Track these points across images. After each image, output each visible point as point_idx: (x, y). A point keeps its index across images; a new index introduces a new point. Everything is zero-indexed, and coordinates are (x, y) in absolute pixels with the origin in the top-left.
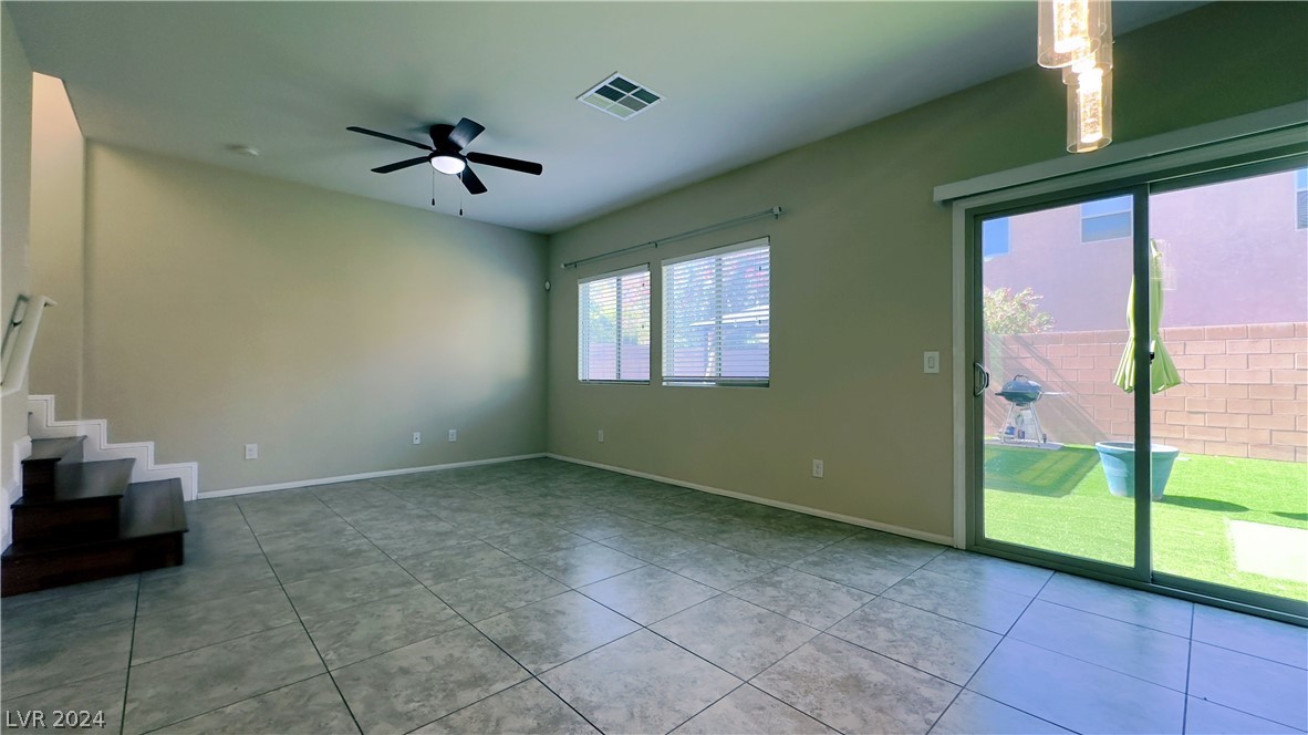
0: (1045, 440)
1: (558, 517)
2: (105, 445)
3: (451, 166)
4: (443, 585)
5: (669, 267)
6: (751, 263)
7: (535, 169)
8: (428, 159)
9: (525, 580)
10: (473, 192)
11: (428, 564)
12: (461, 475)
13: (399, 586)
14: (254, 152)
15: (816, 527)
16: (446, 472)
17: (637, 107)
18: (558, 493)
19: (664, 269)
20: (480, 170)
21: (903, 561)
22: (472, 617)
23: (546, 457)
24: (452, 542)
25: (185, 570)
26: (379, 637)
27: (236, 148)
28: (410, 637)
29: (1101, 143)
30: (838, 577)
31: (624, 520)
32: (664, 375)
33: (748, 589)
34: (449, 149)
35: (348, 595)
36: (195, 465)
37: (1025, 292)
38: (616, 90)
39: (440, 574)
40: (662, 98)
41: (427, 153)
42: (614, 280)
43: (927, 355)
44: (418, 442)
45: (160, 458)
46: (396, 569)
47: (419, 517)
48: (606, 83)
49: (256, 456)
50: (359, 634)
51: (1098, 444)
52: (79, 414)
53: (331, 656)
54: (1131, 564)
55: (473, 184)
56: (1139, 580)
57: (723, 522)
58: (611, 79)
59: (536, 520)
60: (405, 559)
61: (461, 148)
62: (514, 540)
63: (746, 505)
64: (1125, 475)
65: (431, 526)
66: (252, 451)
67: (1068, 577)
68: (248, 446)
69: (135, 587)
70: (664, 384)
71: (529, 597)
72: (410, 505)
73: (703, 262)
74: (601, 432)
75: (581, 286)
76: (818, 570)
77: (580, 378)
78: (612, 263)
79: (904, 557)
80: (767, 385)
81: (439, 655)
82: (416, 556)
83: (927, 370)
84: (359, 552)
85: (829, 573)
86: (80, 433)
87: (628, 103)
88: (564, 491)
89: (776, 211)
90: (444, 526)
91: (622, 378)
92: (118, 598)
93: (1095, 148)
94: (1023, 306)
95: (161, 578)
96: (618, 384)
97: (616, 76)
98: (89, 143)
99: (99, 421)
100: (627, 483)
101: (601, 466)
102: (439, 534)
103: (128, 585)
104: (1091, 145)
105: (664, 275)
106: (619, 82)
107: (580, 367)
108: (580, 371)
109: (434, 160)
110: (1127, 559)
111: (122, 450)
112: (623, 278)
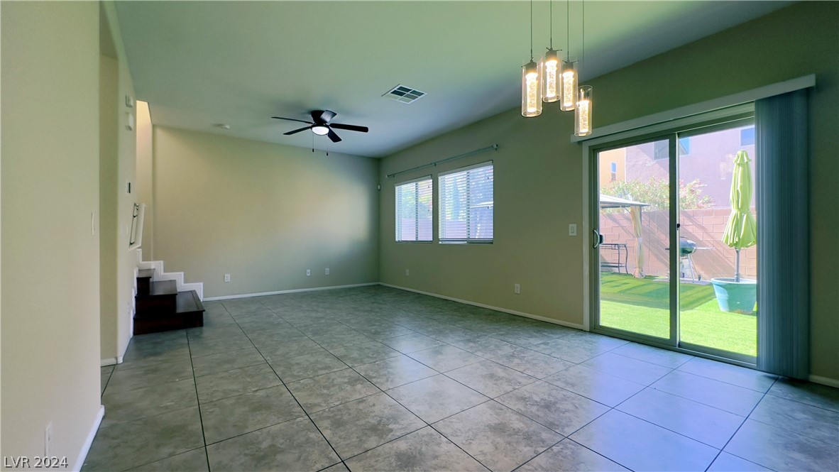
0: (700, 278)
1: (377, 312)
2: (162, 273)
3: (323, 131)
4: (316, 337)
5: (443, 177)
6: (483, 175)
7: (365, 130)
8: (311, 127)
9: (354, 336)
10: (334, 141)
11: (310, 329)
12: (331, 292)
13: (296, 337)
14: (228, 127)
15: (514, 320)
16: (323, 292)
17: (414, 98)
18: (381, 302)
19: (440, 178)
20: (337, 131)
21: (551, 335)
22: (328, 348)
23: (379, 285)
24: (323, 321)
25: (204, 328)
26: (288, 353)
27: (220, 125)
28: (301, 354)
29: (587, 133)
30: (510, 340)
31: (411, 314)
32: (440, 237)
33: (461, 343)
34: (320, 123)
35: (276, 339)
36: (202, 284)
37: (695, 182)
38: (400, 92)
39: (315, 333)
40: (426, 94)
41: (310, 125)
42: (414, 184)
43: (570, 225)
44: (309, 275)
45: (186, 281)
46: (296, 331)
47: (308, 311)
48: (395, 89)
49: (229, 280)
50: (278, 353)
51: (713, 279)
52: (152, 258)
53: (268, 358)
54: (668, 337)
55: (334, 138)
56: (670, 345)
57: (463, 317)
58: (398, 87)
59: (366, 314)
60: (301, 327)
61: (326, 122)
62: (353, 321)
63: (482, 309)
64: (727, 298)
65: (314, 314)
66: (228, 277)
67: (637, 344)
68: (226, 275)
69: (185, 334)
70: (440, 243)
71: (355, 343)
72: (304, 306)
73: (458, 174)
74: (407, 271)
75: (397, 188)
76: (502, 337)
77: (397, 240)
78: (414, 174)
79: (552, 333)
80: (492, 243)
81: (312, 360)
82: (305, 326)
83: (570, 234)
84: (279, 324)
85: (506, 339)
86: (152, 267)
87: (408, 96)
88: (384, 301)
89: (495, 146)
90: (319, 315)
91: (419, 239)
92: (179, 337)
93: (585, 135)
94: (692, 191)
95: (196, 330)
96: (417, 243)
97: (400, 86)
98: (154, 126)
99: (159, 262)
100: (419, 297)
101: (408, 289)
102: (316, 318)
103: (183, 333)
104: (584, 133)
105: (439, 181)
106: (401, 88)
107: (397, 233)
108: (397, 236)
109: (313, 129)
110: (666, 335)
111: (171, 276)
112: (419, 183)
